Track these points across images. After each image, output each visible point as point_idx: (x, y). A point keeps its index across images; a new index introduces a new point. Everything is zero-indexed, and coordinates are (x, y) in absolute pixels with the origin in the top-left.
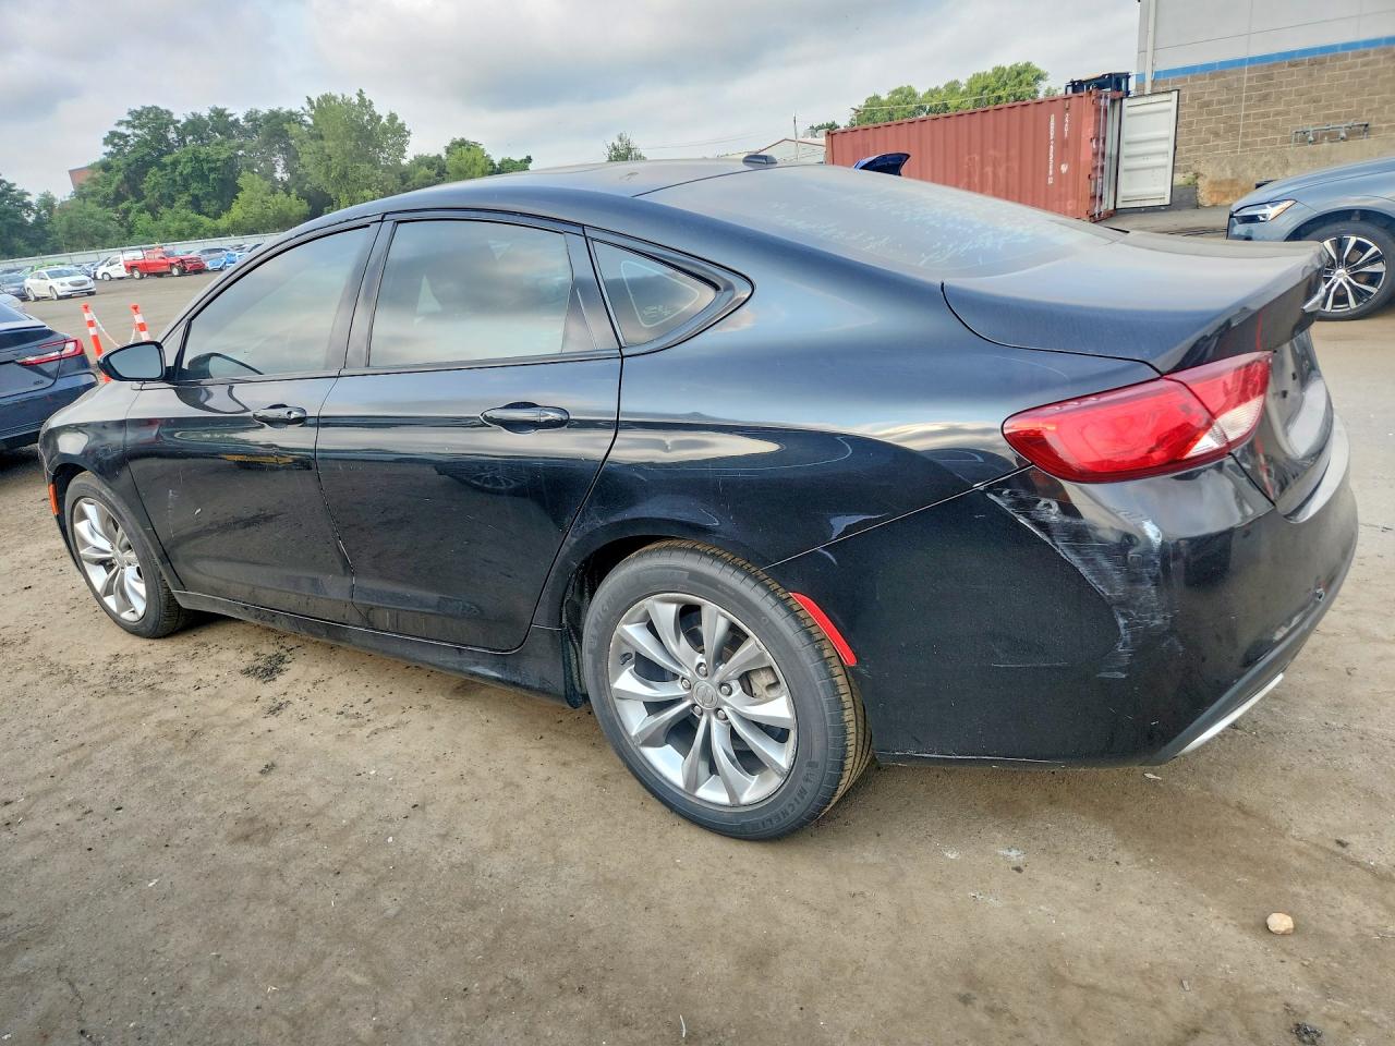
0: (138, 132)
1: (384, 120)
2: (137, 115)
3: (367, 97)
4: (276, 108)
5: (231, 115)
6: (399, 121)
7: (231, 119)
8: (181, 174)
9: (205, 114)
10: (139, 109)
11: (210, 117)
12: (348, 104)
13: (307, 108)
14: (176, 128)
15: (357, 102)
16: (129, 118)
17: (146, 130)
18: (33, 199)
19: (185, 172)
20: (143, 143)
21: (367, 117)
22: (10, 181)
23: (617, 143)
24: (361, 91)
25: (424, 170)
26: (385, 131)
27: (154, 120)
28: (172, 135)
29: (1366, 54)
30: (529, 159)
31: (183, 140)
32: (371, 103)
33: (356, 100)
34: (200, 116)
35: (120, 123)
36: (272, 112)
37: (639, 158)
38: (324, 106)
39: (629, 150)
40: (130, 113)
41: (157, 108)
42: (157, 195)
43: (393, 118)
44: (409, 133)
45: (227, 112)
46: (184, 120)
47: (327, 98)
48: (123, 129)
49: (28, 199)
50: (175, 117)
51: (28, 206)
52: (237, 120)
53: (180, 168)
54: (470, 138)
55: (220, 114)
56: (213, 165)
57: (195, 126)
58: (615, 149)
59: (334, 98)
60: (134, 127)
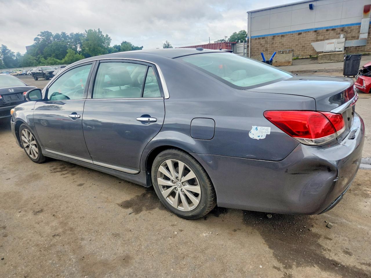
0: (43, 37)
1: (105, 36)
2: (42, 33)
3: (100, 30)
4: (78, 33)
5: (67, 34)
6: (109, 36)
7: (66, 35)
8: (53, 49)
9: (60, 33)
10: (43, 32)
12: (95, 32)
13: (85, 33)
14: (53, 37)
15: (98, 32)
16: (41, 34)
17: (45, 37)
18: (15, 54)
19: (54, 48)
20: (44, 40)
21: (100, 35)
22: (10, 49)
23: (166, 43)
24: (99, 29)
25: (115, 49)
26: (105, 39)
27: (47, 34)
28: (52, 39)
29: (293, 34)
30: (142, 47)
31: (54, 40)
32: (101, 32)
33: (97, 31)
34: (59, 34)
35: (38, 35)
36: (77, 34)
37: (171, 47)
38: (90, 32)
39: (169, 45)
40: (41, 33)
41: (48, 31)
42: (47, 54)
43: (107, 36)
44: (111, 40)
45: (66, 33)
46: (55, 35)
47: (90, 30)
48: (39, 37)
49: (14, 54)
50: (53, 34)
51: (14, 56)
52: (68, 35)
53: (53, 47)
54: (128, 41)
55: (64, 34)
56: (61, 47)
57: (57, 36)
58: (165, 45)
59: (92, 30)
60: (42, 36)
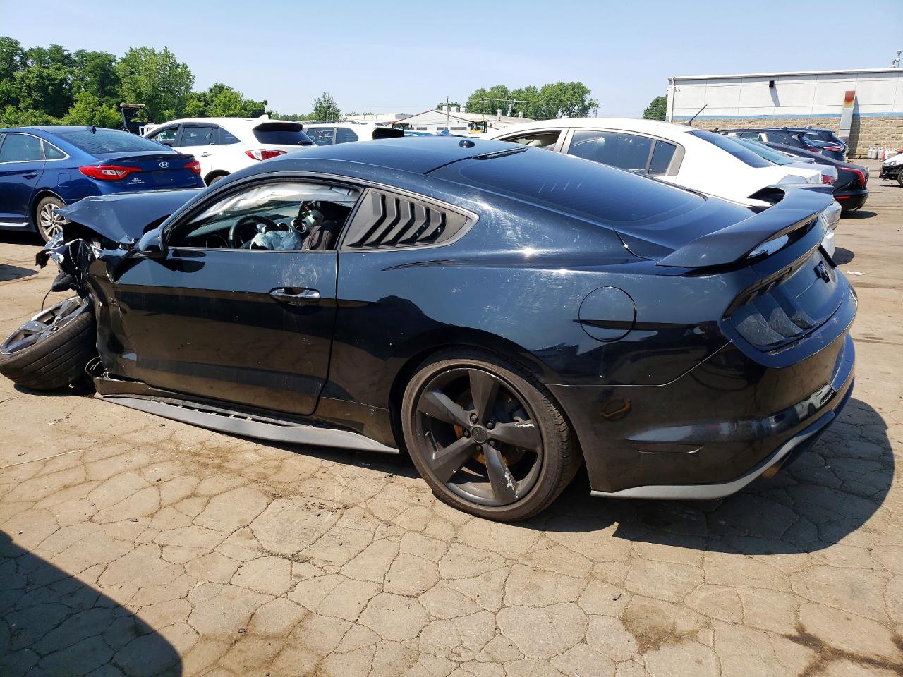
1: (180, 67)
3: (170, 51)
5: (66, 51)
6: (188, 69)
7: (65, 53)
8: (27, 85)
9: (47, 47)
11: (50, 50)
12: (156, 53)
14: (21, 53)
15: (162, 54)
19: (30, 84)
21: (170, 65)
23: (322, 99)
24: (166, 47)
26: (180, 74)
27: (8, 46)
28: (17, 58)
30: (265, 103)
31: (24, 62)
32: (172, 55)
34: (42, 48)
39: (329, 104)
41: (10, 39)
44: (194, 77)
45: (63, 48)
46: (26, 50)
47: (144, 50)
50: (22, 46)
52: (70, 55)
54: (226, 85)
55: (58, 49)
56: (53, 82)
57: (39, 54)
58: (320, 102)
